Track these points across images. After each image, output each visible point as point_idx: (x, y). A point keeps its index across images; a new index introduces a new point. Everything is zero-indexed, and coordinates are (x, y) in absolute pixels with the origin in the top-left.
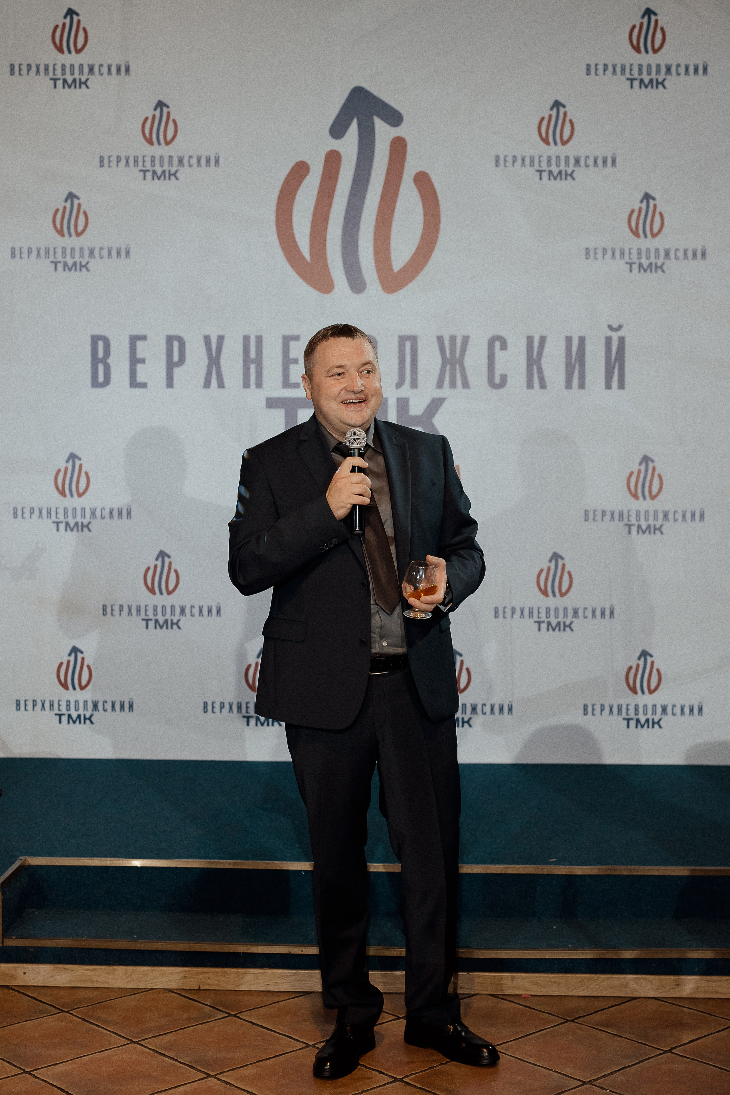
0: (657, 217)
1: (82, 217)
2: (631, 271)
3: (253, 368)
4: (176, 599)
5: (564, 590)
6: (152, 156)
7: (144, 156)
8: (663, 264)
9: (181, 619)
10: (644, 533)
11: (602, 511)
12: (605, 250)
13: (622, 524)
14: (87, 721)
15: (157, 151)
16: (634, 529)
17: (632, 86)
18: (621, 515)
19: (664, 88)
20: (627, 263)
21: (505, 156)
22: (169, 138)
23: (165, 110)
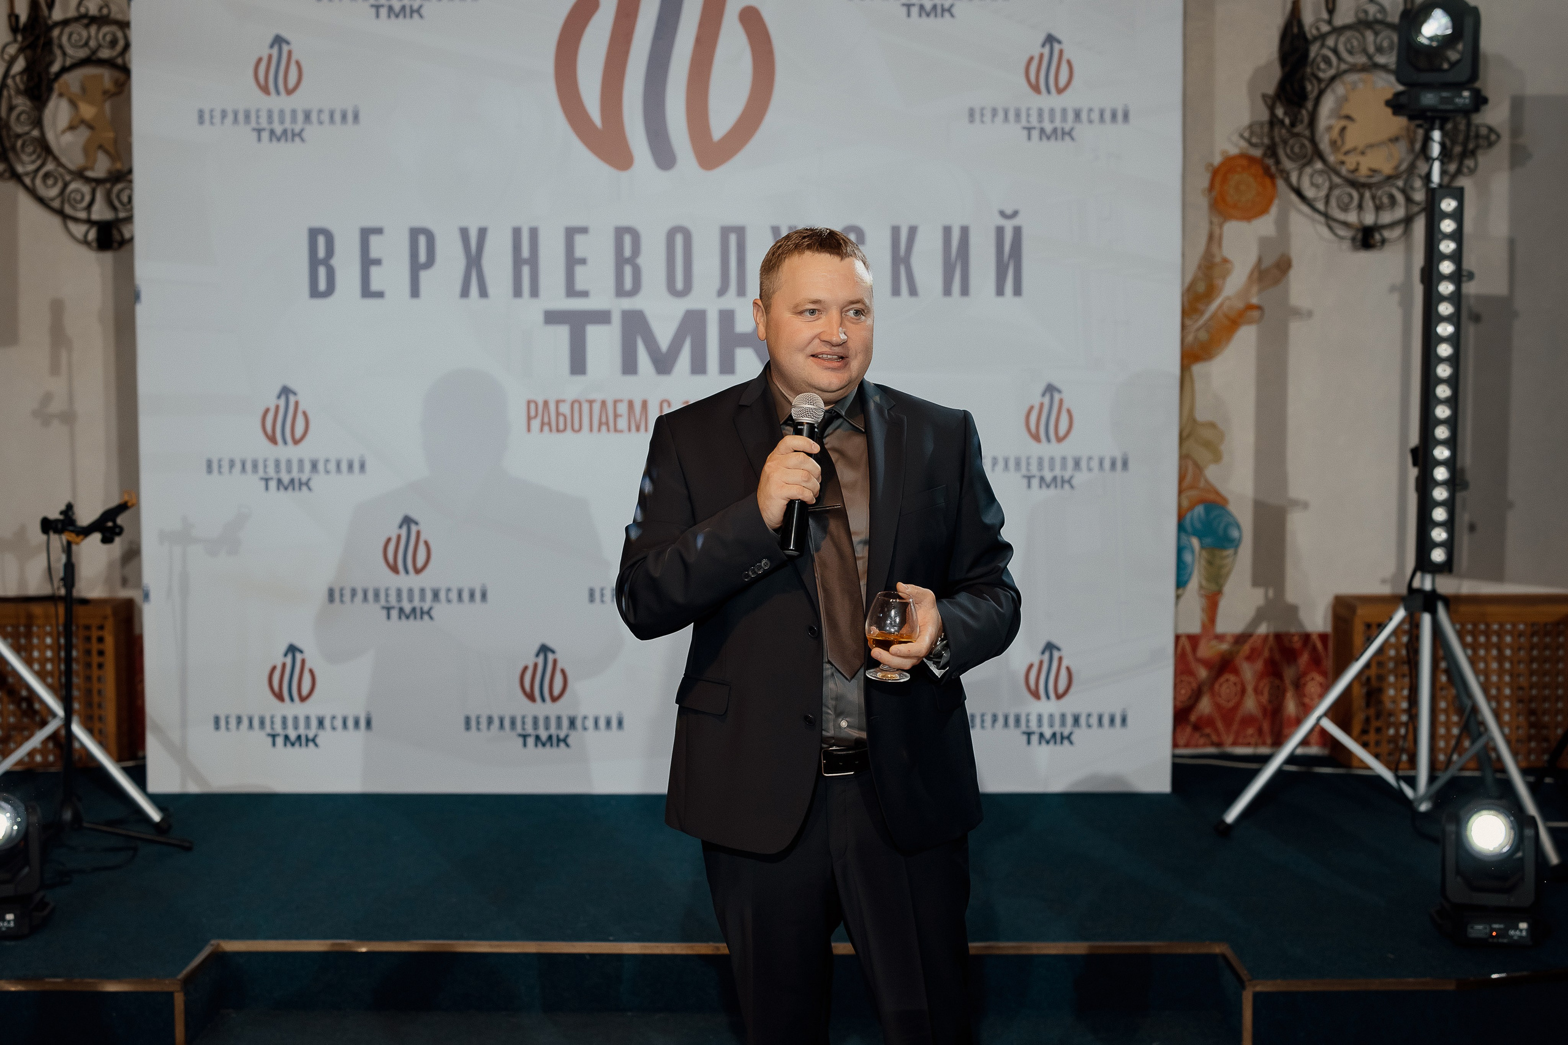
0: (1064, 68)
1: (293, 69)
2: (1029, 138)
3: (526, 270)
4: (427, 580)
8: (1072, 128)
10: (1048, 486)
11: (993, 458)
12: (995, 110)
13: (1019, 475)
14: (311, 743)
16: (1035, 482)
18: (1018, 464)
20: (1023, 128)
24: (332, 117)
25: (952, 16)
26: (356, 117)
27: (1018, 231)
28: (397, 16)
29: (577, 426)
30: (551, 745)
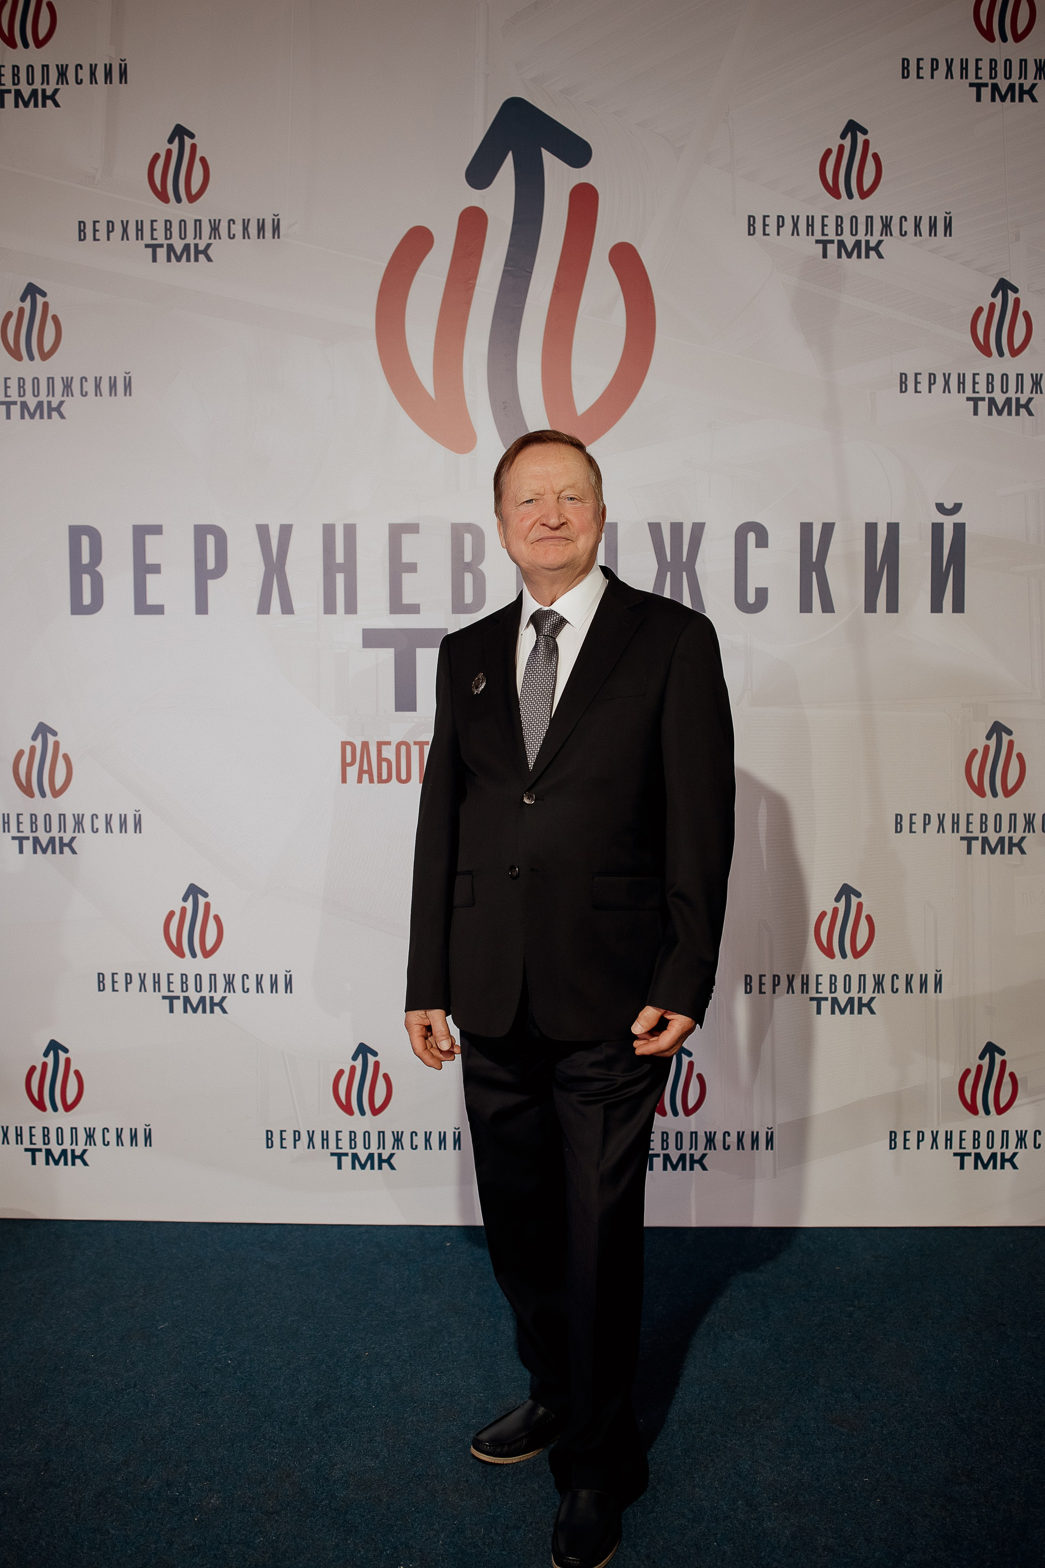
0: (1021, 321)
1: (50, 327)
2: (976, 413)
3: (340, 578)
4: (218, 964)
5: (860, 946)
6: (166, 221)
7: (152, 221)
8: (1030, 400)
9: (226, 997)
10: (993, 851)
11: (925, 815)
12: (932, 376)
13: (957, 836)
14: (78, 1161)
15: (175, 211)
16: (977, 845)
17: (979, 99)
18: (955, 823)
19: (1034, 100)
20: (968, 399)
21: (765, 217)
22: (194, 190)
23: (188, 142)
24: (97, 386)
25: (880, 256)
26: (128, 386)
27: (960, 529)
28: (179, 259)
29: (404, 776)
30: (372, 1168)
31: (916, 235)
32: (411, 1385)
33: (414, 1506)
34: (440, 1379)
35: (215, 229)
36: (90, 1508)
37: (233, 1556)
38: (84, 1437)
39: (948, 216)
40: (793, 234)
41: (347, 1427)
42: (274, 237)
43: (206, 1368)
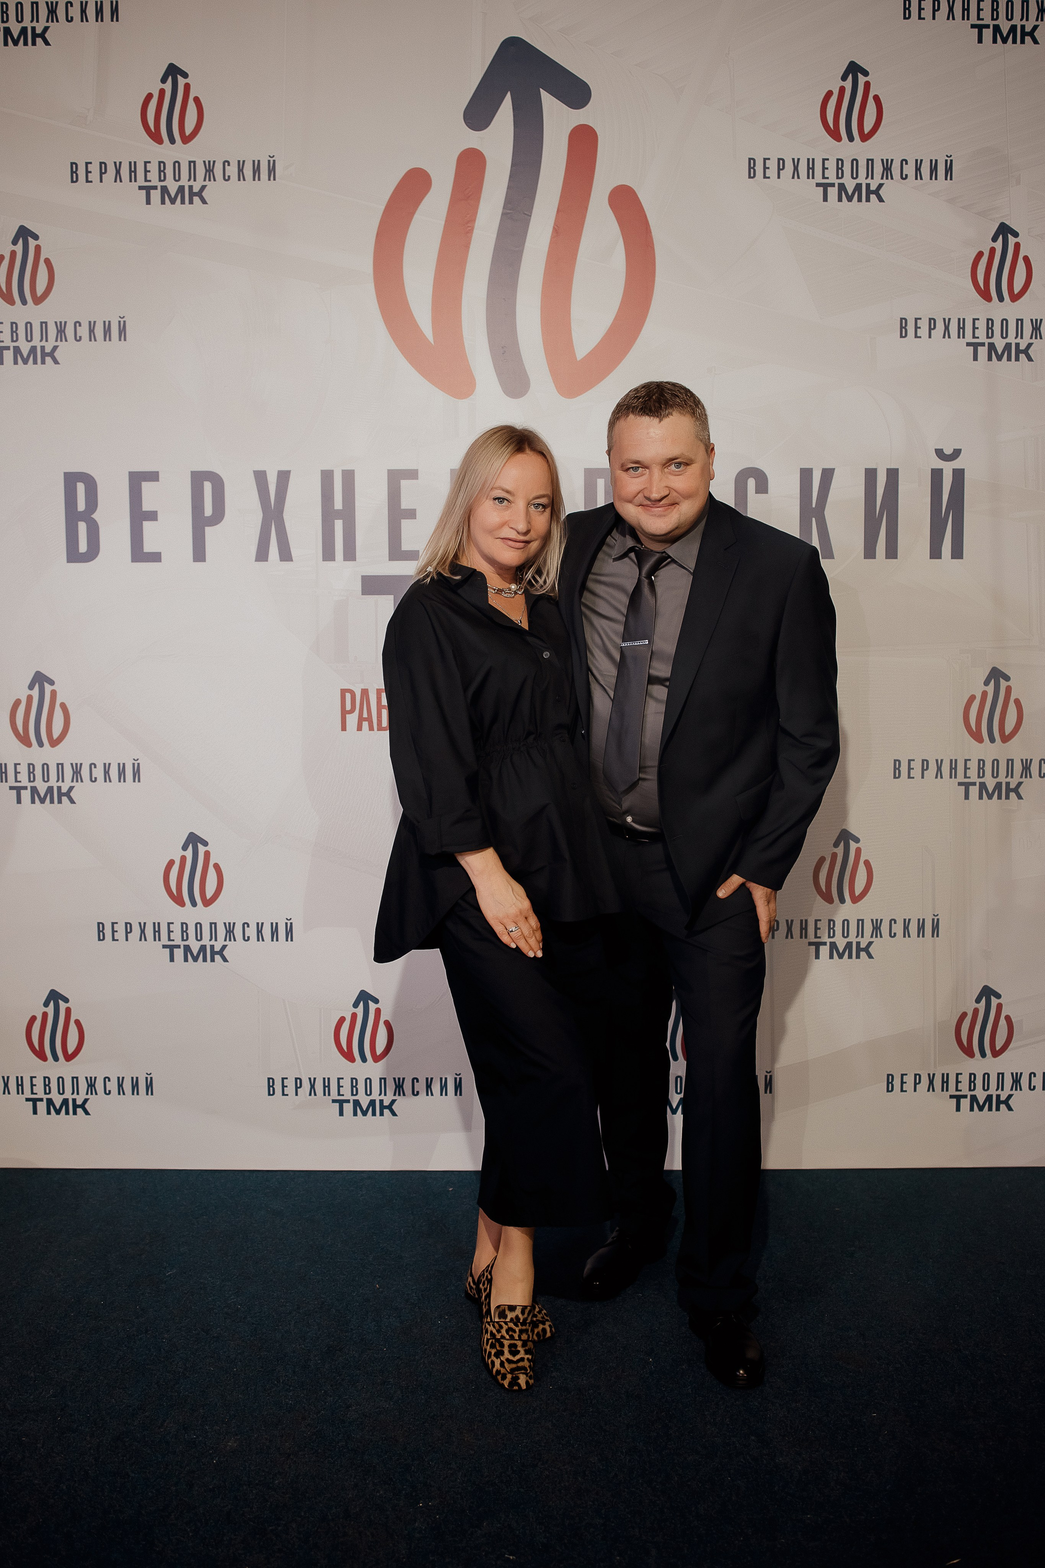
0: (1021, 266)
1: (43, 270)
2: (975, 358)
3: (339, 525)
4: (219, 913)
5: (858, 891)
6: (160, 163)
7: (146, 163)
8: (1030, 345)
9: (227, 945)
10: (990, 797)
11: (923, 761)
12: (932, 321)
13: (955, 782)
14: (79, 1110)
15: (169, 152)
16: (974, 791)
17: (980, 41)
18: (953, 768)
19: (1035, 42)
20: (968, 344)
21: (765, 160)
22: (188, 131)
23: (181, 81)
24: (92, 331)
25: (881, 200)
26: (122, 331)
27: (959, 475)
28: (173, 201)
30: (374, 1114)
31: (916, 179)
32: (421, 1327)
33: (430, 1446)
34: (449, 1321)
35: (209, 170)
36: (109, 1452)
37: (253, 1497)
38: (98, 1382)
39: (949, 159)
40: (793, 178)
41: (359, 1369)
42: (269, 179)
43: (216, 1314)
